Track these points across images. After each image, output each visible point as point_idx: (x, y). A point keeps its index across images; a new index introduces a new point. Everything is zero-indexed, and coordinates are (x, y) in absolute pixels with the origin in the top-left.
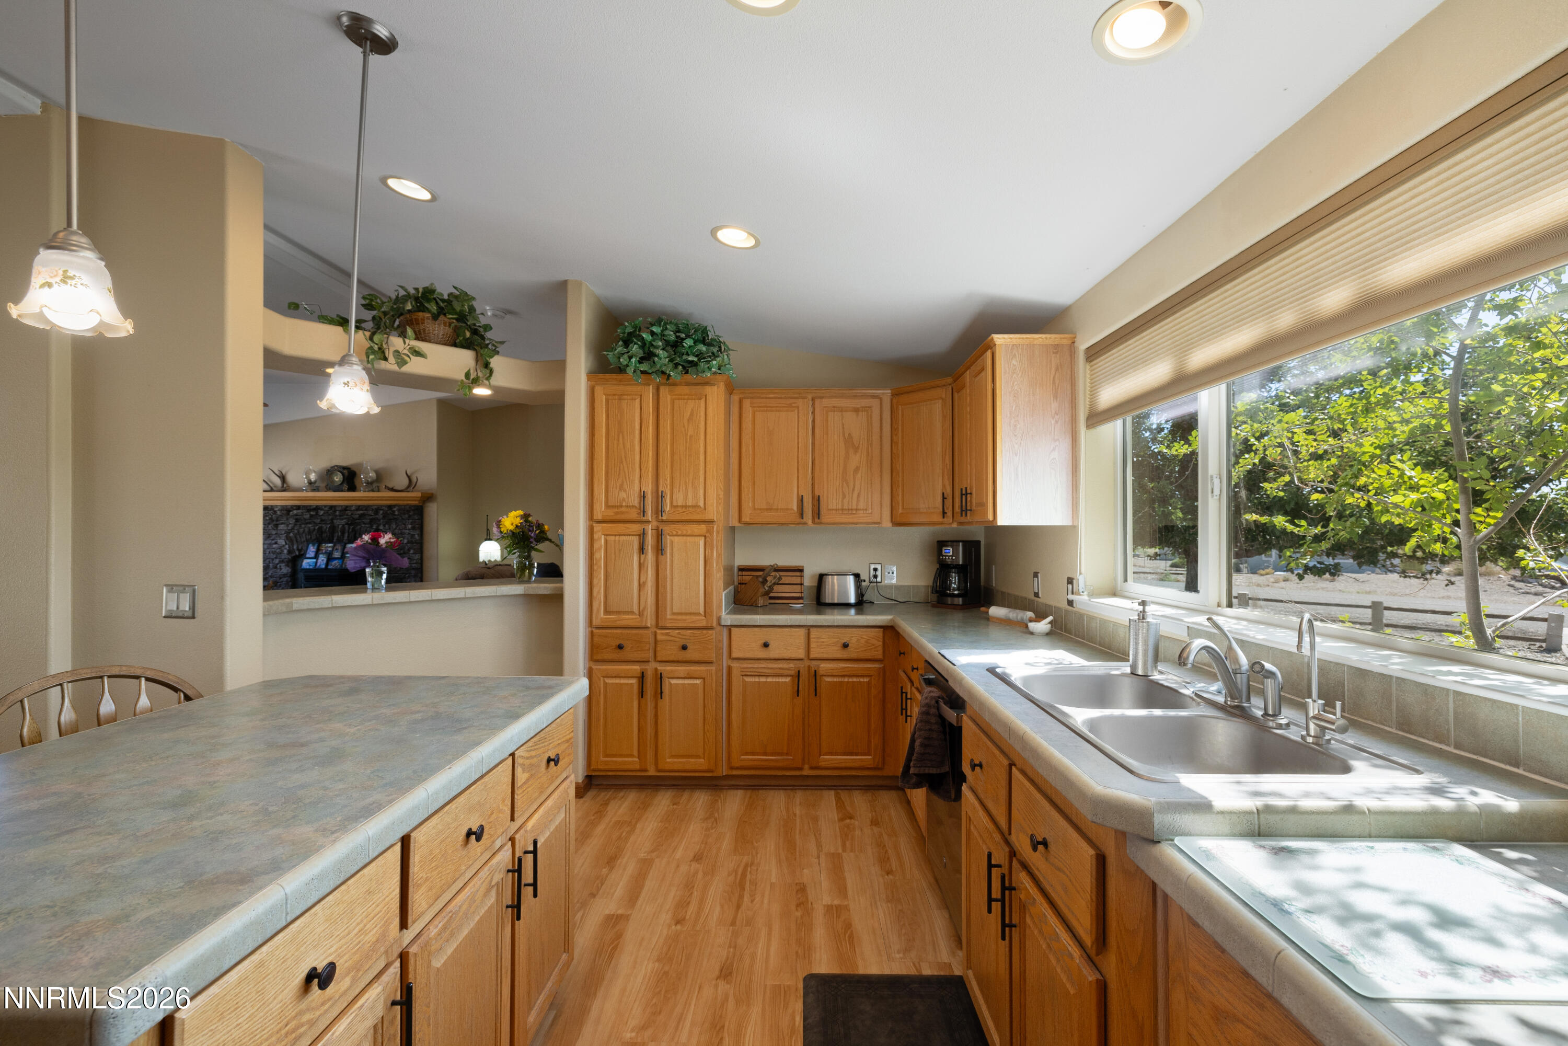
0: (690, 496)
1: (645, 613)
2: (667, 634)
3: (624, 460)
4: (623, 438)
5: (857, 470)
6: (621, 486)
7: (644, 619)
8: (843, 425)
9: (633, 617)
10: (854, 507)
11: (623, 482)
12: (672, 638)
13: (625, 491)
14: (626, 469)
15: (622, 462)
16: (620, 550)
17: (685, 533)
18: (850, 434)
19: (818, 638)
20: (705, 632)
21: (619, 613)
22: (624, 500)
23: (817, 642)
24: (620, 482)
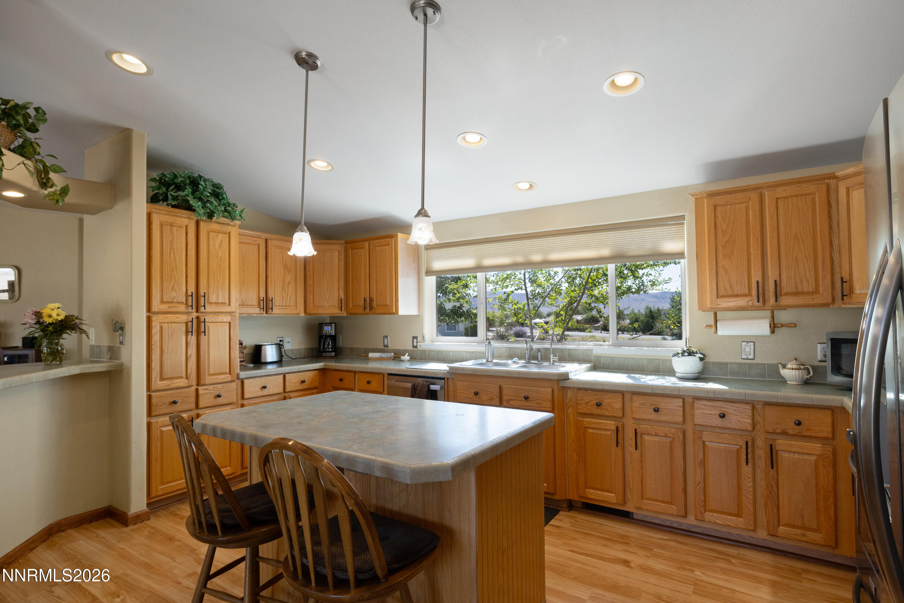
0: (220, 297)
1: (191, 377)
2: (206, 389)
3: (175, 269)
4: (174, 253)
5: (289, 283)
6: (173, 287)
7: (191, 381)
8: (283, 256)
9: (182, 380)
10: (288, 304)
11: (174, 285)
12: (209, 391)
13: (176, 291)
14: (176, 276)
15: (173, 270)
16: (172, 334)
17: (217, 320)
18: (286, 263)
19: (290, 380)
20: (230, 384)
21: (171, 378)
22: (175, 297)
23: (289, 382)
24: (171, 285)
